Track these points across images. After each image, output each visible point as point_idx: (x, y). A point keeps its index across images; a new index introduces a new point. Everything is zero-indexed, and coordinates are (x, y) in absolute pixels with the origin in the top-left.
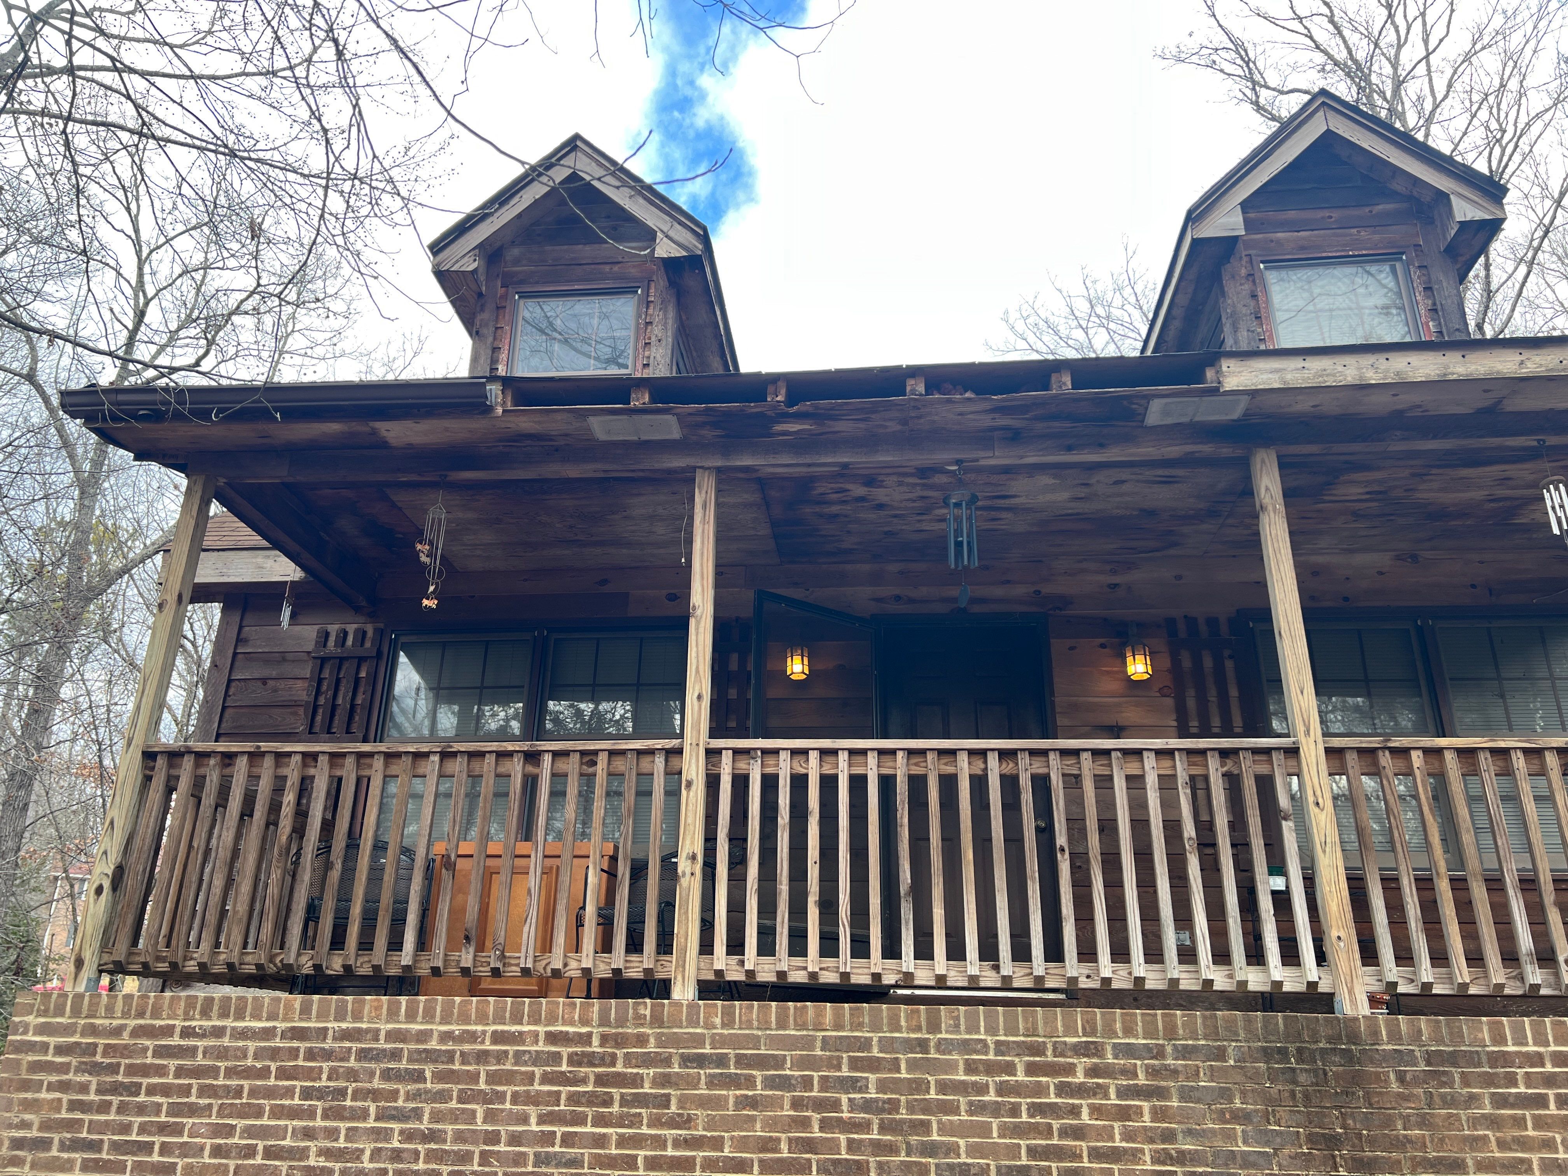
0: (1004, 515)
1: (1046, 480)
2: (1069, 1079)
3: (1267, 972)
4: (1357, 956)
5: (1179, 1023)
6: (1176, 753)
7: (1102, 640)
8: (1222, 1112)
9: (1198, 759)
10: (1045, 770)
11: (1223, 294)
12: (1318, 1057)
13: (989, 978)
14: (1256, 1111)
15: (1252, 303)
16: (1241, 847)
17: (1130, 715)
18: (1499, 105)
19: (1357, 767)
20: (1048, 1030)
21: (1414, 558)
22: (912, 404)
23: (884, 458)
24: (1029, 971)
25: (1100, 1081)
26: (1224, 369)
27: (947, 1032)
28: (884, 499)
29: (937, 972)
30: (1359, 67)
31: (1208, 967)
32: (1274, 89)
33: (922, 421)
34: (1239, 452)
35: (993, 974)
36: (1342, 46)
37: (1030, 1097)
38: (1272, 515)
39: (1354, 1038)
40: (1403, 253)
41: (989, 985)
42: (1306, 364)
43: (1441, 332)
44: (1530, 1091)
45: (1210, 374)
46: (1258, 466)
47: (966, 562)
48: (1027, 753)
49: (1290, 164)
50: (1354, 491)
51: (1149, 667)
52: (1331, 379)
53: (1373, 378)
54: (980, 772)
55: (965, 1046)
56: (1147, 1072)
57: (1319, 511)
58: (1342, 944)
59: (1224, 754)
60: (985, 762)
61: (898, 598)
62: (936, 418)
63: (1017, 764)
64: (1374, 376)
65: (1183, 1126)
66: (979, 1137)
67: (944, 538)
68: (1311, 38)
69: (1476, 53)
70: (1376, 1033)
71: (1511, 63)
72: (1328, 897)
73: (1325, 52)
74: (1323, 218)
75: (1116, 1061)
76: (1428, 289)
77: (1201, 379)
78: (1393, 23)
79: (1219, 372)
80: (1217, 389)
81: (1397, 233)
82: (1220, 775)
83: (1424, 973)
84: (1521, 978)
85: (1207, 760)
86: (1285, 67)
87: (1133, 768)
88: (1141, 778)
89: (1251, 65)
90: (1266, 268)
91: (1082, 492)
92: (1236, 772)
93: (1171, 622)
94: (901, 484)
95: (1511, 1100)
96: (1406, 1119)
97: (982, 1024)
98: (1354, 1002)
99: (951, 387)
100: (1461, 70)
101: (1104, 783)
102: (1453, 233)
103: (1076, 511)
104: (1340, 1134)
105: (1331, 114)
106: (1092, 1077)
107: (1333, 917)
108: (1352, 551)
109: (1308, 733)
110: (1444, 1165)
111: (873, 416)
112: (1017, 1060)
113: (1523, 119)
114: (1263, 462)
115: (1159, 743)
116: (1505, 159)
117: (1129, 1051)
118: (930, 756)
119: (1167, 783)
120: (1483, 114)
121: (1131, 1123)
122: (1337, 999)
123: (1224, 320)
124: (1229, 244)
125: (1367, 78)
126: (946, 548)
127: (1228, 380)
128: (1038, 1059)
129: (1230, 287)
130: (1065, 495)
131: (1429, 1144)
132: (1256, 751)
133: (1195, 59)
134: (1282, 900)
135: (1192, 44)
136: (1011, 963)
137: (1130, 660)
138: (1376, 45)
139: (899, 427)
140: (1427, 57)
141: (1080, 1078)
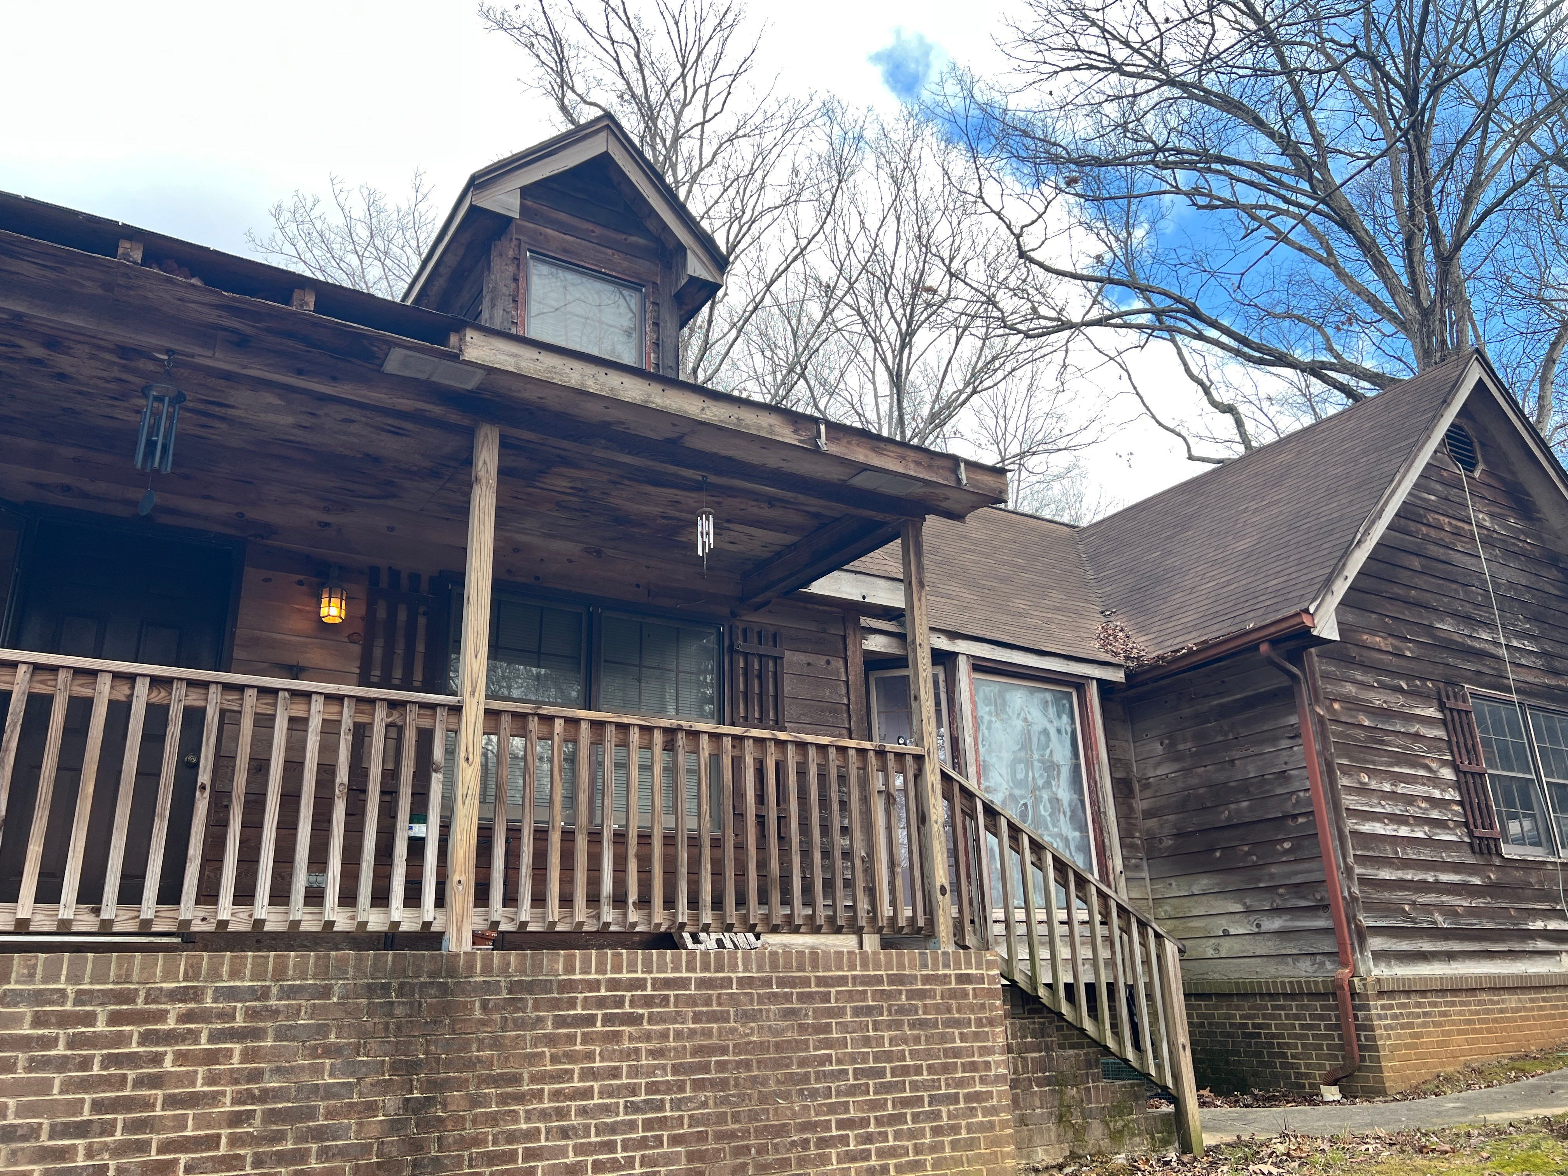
0: (217, 424)
1: (270, 398)
2: (158, 1027)
3: (388, 913)
4: (472, 898)
5: (291, 963)
6: (346, 700)
7: (301, 577)
8: (315, 1048)
9: (366, 707)
10: (201, 703)
11: (489, 269)
12: (417, 990)
13: (86, 921)
14: (349, 1044)
15: (513, 286)
16: (389, 794)
17: (315, 657)
18: (745, 189)
19: (508, 730)
20: (145, 975)
21: (599, 553)
22: (122, 270)
23: (73, 320)
24: (136, 914)
25: (192, 1026)
26: (468, 338)
27: (17, 982)
28: (69, 370)
29: (19, 916)
30: (650, 108)
31: (333, 909)
32: (579, 95)
33: (132, 293)
34: (466, 422)
35: (91, 918)
36: (641, 82)
37: (106, 1048)
38: (484, 487)
39: (452, 972)
40: (643, 286)
41: (84, 929)
42: (540, 357)
43: (658, 365)
44: (585, 1012)
45: (454, 339)
46: (481, 440)
47: (156, 465)
48: (184, 684)
49: (570, 169)
50: (562, 484)
51: (343, 612)
52: (559, 377)
53: (592, 387)
54: (123, 699)
55: (38, 997)
56: (246, 1013)
57: (529, 494)
58: (461, 887)
59: (393, 705)
60: (133, 688)
61: (66, 489)
62: (150, 295)
63: (170, 694)
64: (593, 386)
65: (273, 1065)
66: (36, 1095)
67: (135, 432)
68: (618, 63)
69: (737, 137)
70: (471, 967)
71: (760, 158)
72: (458, 844)
73: (628, 83)
74: (587, 230)
75: (214, 1005)
76: (656, 324)
77: (444, 342)
78: (684, 82)
79: (462, 340)
80: (457, 356)
81: (643, 266)
82: (384, 724)
83: (524, 913)
84: (598, 917)
85: (374, 710)
86: (591, 79)
87: (298, 710)
88: (306, 720)
89: (564, 64)
90: (531, 257)
91: (306, 421)
92: (400, 723)
93: (374, 571)
94: (93, 357)
95: (569, 1020)
96: (481, 1041)
97: (64, 972)
98: (459, 940)
99: (175, 266)
100: (724, 146)
101: (264, 722)
102: (683, 282)
103: (298, 439)
104: (421, 1060)
105: (612, 139)
106: (184, 1023)
107: (459, 863)
108: (551, 536)
109: (473, 693)
110: (504, 1080)
111: (68, 269)
112: (99, 1009)
113: (759, 209)
114: (486, 436)
115: (331, 688)
116: (740, 236)
117: (232, 994)
118: (62, 675)
119: (330, 728)
120: (732, 192)
121: (218, 1067)
122: (446, 937)
123: (484, 293)
124: (502, 223)
125: (654, 121)
126: (135, 444)
127: (469, 350)
128: (125, 1007)
129: (497, 263)
130: (290, 420)
131: (495, 1063)
132: (422, 705)
133: (516, 33)
134: (416, 846)
135: (518, 17)
136: (115, 906)
137: (325, 601)
138: (668, 94)
139: (100, 291)
140: (703, 124)
141: (171, 1024)
